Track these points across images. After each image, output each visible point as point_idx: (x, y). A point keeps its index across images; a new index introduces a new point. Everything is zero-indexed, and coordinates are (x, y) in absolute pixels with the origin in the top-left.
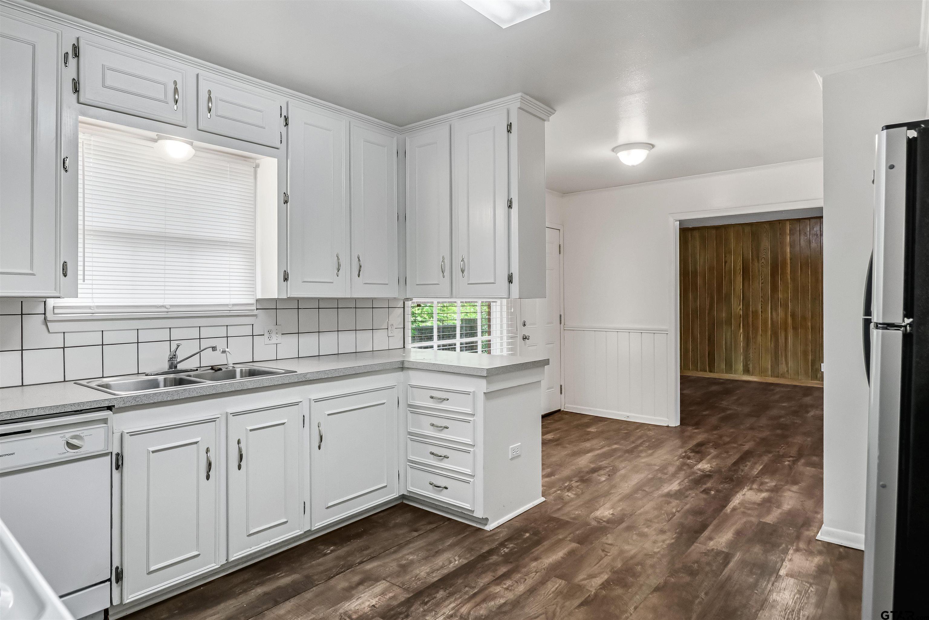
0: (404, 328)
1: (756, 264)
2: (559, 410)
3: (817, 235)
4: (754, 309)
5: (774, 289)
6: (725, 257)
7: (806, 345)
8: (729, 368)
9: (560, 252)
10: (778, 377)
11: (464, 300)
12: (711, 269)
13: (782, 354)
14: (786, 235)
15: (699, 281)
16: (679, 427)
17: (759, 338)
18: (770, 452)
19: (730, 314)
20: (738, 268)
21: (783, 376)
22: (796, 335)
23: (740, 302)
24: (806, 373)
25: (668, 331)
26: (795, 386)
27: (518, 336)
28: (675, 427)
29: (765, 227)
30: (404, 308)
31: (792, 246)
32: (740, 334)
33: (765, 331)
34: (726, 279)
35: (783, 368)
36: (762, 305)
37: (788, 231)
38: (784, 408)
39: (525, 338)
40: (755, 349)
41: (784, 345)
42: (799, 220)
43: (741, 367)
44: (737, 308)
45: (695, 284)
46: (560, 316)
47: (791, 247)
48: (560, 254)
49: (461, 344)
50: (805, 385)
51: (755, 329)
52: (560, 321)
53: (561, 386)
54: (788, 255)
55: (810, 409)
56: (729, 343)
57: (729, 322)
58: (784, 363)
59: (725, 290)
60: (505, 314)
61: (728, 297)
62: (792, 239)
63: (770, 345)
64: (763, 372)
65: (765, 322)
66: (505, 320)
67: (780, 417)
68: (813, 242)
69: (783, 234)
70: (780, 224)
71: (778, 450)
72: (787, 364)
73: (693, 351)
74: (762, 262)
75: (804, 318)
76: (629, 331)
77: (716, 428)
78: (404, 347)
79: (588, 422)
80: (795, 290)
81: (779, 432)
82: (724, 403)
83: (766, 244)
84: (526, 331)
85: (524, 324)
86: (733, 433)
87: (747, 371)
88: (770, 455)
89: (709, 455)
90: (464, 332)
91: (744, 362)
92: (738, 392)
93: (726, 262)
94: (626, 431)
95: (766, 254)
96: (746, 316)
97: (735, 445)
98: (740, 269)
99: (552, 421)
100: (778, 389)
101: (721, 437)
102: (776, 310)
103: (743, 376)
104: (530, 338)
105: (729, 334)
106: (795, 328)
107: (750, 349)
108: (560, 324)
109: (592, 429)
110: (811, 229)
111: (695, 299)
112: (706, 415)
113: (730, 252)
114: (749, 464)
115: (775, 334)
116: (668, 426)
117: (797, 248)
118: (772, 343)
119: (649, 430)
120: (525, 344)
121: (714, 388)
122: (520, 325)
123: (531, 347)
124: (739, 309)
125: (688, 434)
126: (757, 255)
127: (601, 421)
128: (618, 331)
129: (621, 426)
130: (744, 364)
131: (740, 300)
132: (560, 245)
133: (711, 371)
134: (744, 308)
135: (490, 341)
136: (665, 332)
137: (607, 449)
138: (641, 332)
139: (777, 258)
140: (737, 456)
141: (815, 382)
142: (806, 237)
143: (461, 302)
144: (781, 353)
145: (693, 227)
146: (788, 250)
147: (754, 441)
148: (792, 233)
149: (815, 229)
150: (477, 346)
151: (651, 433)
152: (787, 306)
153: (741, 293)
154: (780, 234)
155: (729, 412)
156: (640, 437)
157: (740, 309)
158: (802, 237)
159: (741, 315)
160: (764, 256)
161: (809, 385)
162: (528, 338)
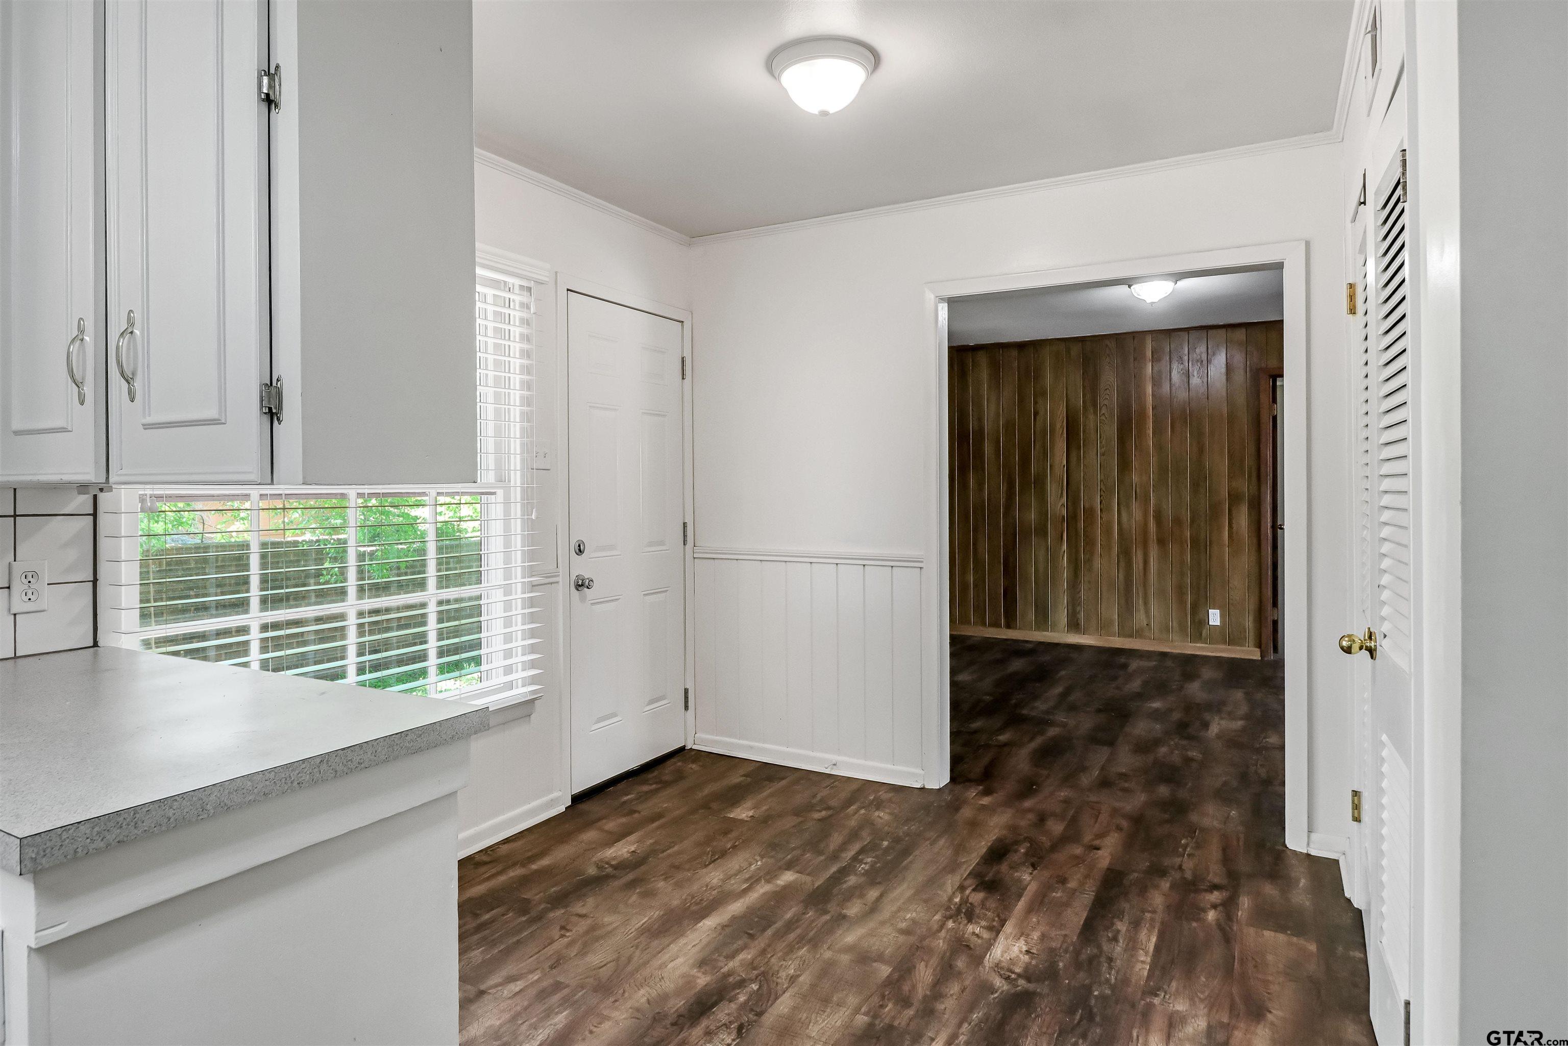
0: (95, 581)
1: (1091, 417)
2: (682, 749)
3: (1202, 361)
4: (1087, 506)
5: (1124, 465)
6: (1036, 403)
7: (1182, 574)
8: (1043, 619)
9: (683, 374)
10: (1131, 636)
11: (366, 490)
12: (1009, 425)
13: (1138, 593)
14: (1145, 360)
15: (988, 449)
16: (947, 791)
17: (1097, 563)
18: (1162, 872)
19: (1043, 514)
20: (1058, 426)
21: (1139, 634)
22: (1163, 555)
23: (1062, 493)
24: (1182, 628)
25: (922, 562)
26: (1164, 655)
27: (560, 579)
28: (939, 789)
29: (1107, 345)
30: (95, 515)
31: (1157, 383)
32: (1062, 553)
33: (1107, 547)
34: (1037, 447)
35: (1140, 618)
36: (1102, 498)
37: (1149, 354)
38: (1156, 715)
39: (581, 585)
40: (1089, 582)
41: (1142, 574)
42: (1169, 333)
43: (1062, 617)
44: (1057, 503)
45: (979, 455)
46: (685, 525)
47: (1154, 385)
48: (683, 378)
49: (361, 614)
50: (1180, 652)
51: (1090, 542)
52: (685, 536)
53: (686, 691)
54: (1149, 400)
55: (1207, 716)
56: (1041, 569)
57: (1042, 531)
58: (1142, 608)
59: (1036, 469)
60: (517, 526)
61: (1040, 482)
62: (1156, 368)
63: (1118, 575)
64: (1103, 627)
65: (1107, 531)
66: (517, 542)
67: (1157, 742)
68: (1194, 376)
69: (1139, 357)
70: (1135, 341)
71: (1178, 860)
72: (1147, 612)
73: (975, 586)
74: (1102, 413)
75: (1178, 521)
76: (838, 561)
77: (1029, 788)
78: (96, 644)
79: (740, 783)
80: (1162, 470)
81: (1163, 791)
82: (1040, 706)
83: (1109, 378)
84: (582, 567)
85: (580, 550)
86: (1067, 802)
87: (1074, 625)
88: (1165, 885)
89: (1020, 896)
90: (367, 582)
91: (1070, 607)
92: (1063, 673)
93: (1036, 414)
94: (824, 813)
95: (1110, 398)
96: (1072, 518)
97: (1078, 850)
98: (1062, 426)
99: (654, 786)
100: (1134, 665)
101: (1042, 819)
102: (1128, 507)
103: (1069, 635)
104: (596, 585)
105: (1042, 553)
106: (1161, 542)
107: (1081, 582)
108: (684, 544)
109: (743, 812)
110: (1191, 352)
111: (980, 485)
112: (1005, 745)
113: (1044, 394)
114: (1121, 926)
115: (1125, 553)
116: (922, 789)
117: (1166, 388)
118: (1121, 571)
119: (879, 804)
120: (583, 599)
121: (1017, 665)
122: (564, 550)
123: (598, 606)
124: (1060, 504)
125: (966, 812)
126: (1093, 402)
127: (770, 779)
128: (812, 560)
129: (814, 796)
130: (1070, 611)
131: (1062, 486)
132: (683, 358)
133: (1008, 626)
134: (1069, 504)
135: (479, 598)
136: (916, 564)
137: (762, 891)
138: (864, 562)
139: (1129, 407)
140: (1086, 898)
141: (1198, 645)
142: (1182, 366)
143: (360, 495)
144: (1137, 589)
145: (977, 345)
146: (1149, 390)
147: (1119, 828)
148: (1156, 359)
149: (1198, 351)
150: (424, 616)
151: (882, 816)
152: (1147, 500)
153: (1063, 473)
154: (1135, 359)
155: (1052, 732)
156: (854, 835)
157: (1063, 505)
158: (1175, 366)
159: (1063, 517)
160: (1106, 402)
161: (1189, 653)
162: (587, 583)
